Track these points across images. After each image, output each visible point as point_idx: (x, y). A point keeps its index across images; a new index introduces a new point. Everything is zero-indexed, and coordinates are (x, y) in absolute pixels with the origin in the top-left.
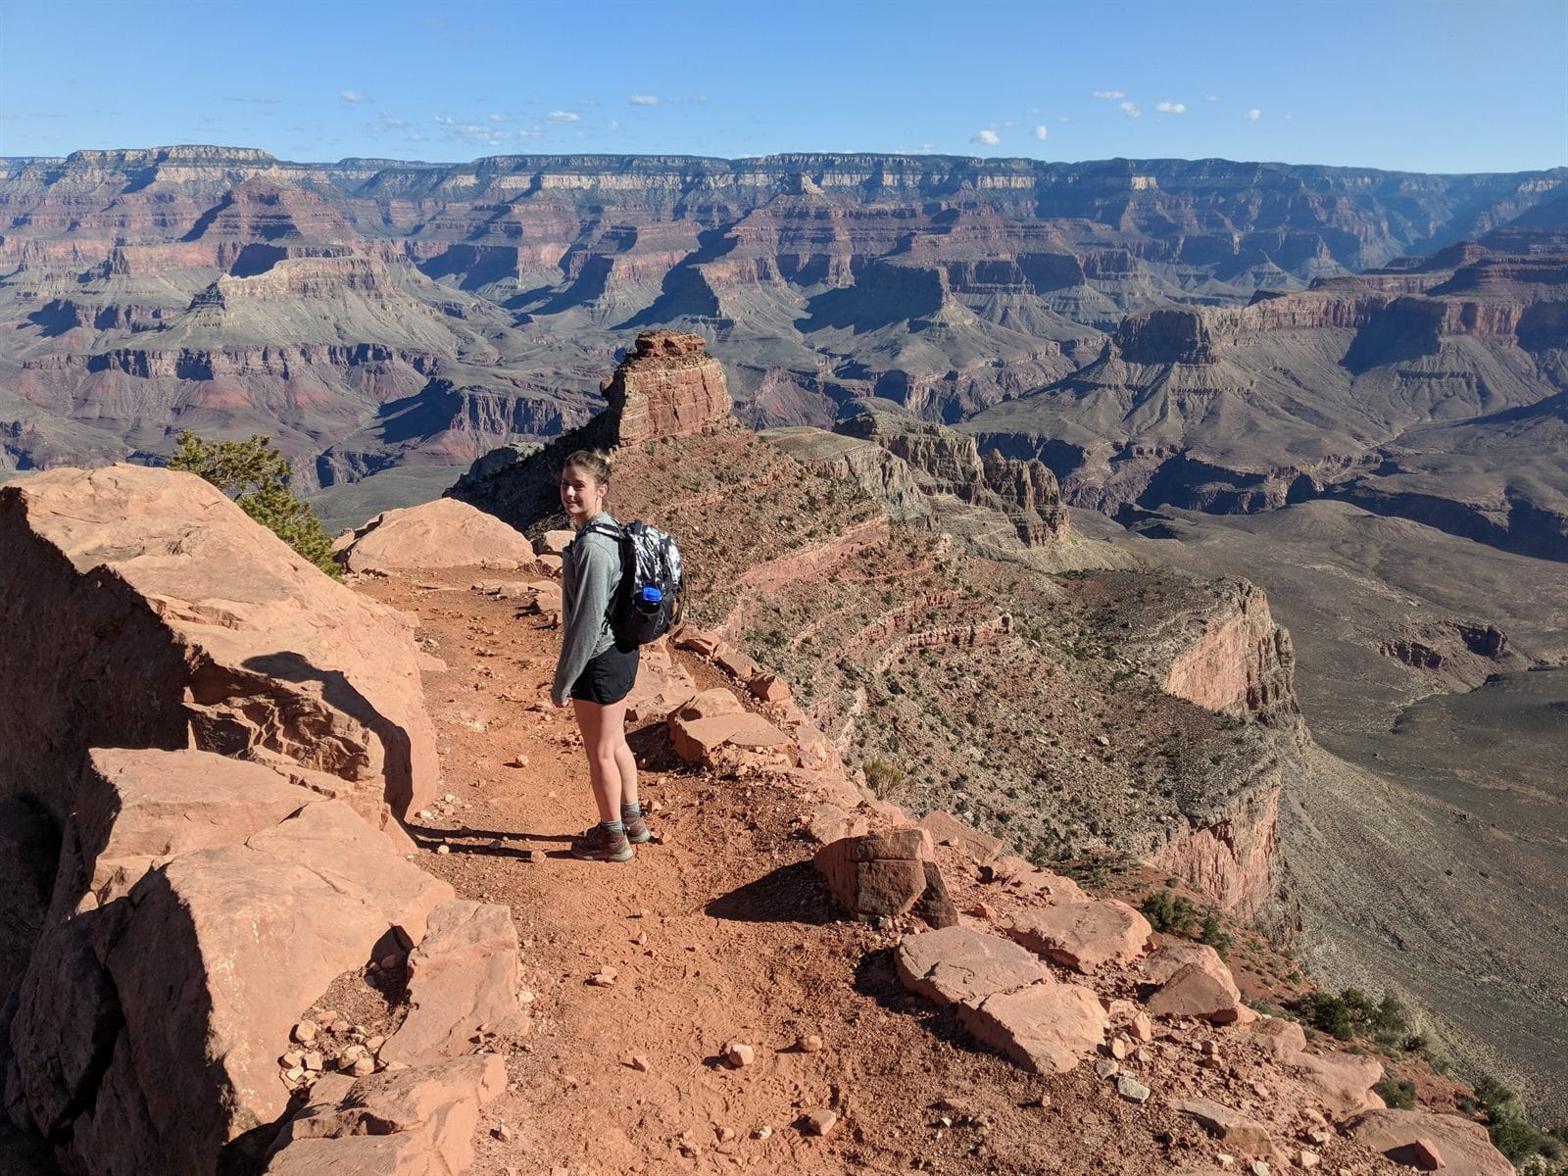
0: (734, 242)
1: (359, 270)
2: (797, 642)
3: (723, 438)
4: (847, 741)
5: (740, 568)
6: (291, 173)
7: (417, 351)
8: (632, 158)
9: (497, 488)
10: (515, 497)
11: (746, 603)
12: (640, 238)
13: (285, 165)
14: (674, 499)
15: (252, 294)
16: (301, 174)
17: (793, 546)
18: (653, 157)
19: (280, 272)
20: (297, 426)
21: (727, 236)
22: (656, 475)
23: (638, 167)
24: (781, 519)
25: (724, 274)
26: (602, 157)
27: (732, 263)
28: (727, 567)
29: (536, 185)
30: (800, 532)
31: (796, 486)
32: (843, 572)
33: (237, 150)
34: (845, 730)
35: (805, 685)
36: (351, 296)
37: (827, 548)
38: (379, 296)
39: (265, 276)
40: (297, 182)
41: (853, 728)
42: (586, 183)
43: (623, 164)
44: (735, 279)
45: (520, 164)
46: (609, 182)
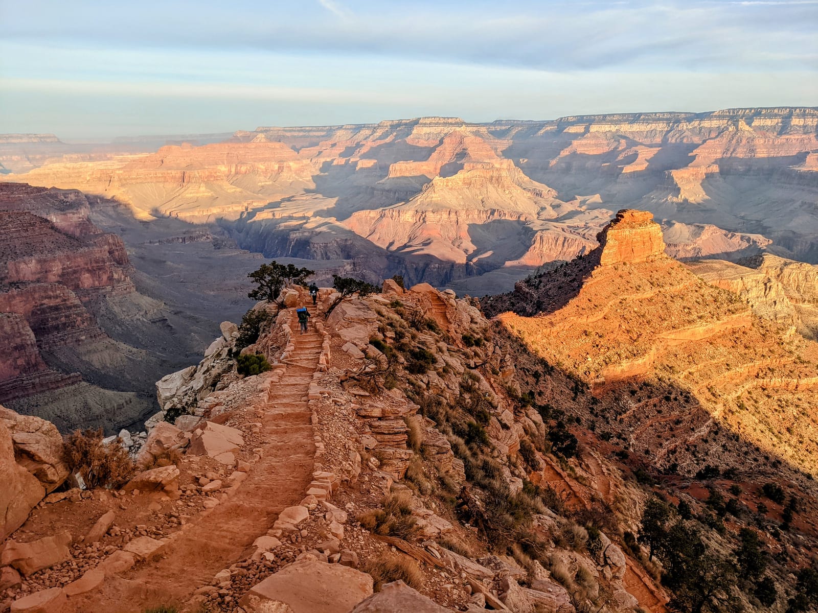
0: (694, 158)
1: (495, 174)
2: (686, 373)
3: (658, 264)
4: (707, 430)
5: (657, 331)
6: (469, 129)
7: (518, 213)
8: (640, 114)
9: (540, 282)
10: (548, 287)
11: (658, 349)
12: (639, 156)
13: (468, 125)
14: (626, 293)
15: (447, 186)
16: (475, 129)
17: (689, 322)
18: (652, 113)
19: (461, 175)
20: (459, 247)
21: (690, 154)
22: (618, 280)
23: (644, 119)
24: (684, 308)
25: (686, 175)
26: (624, 115)
27: (691, 169)
28: (648, 329)
29: (587, 130)
30: (694, 316)
31: (696, 291)
32: (718, 340)
33: (448, 118)
34: (707, 424)
35: (685, 397)
36: (490, 187)
37: (710, 326)
38: (503, 187)
39: (454, 177)
40: (473, 132)
41: (712, 424)
42: (614, 128)
43: (635, 118)
44: (691, 178)
45: (580, 120)
46: (625, 128)
